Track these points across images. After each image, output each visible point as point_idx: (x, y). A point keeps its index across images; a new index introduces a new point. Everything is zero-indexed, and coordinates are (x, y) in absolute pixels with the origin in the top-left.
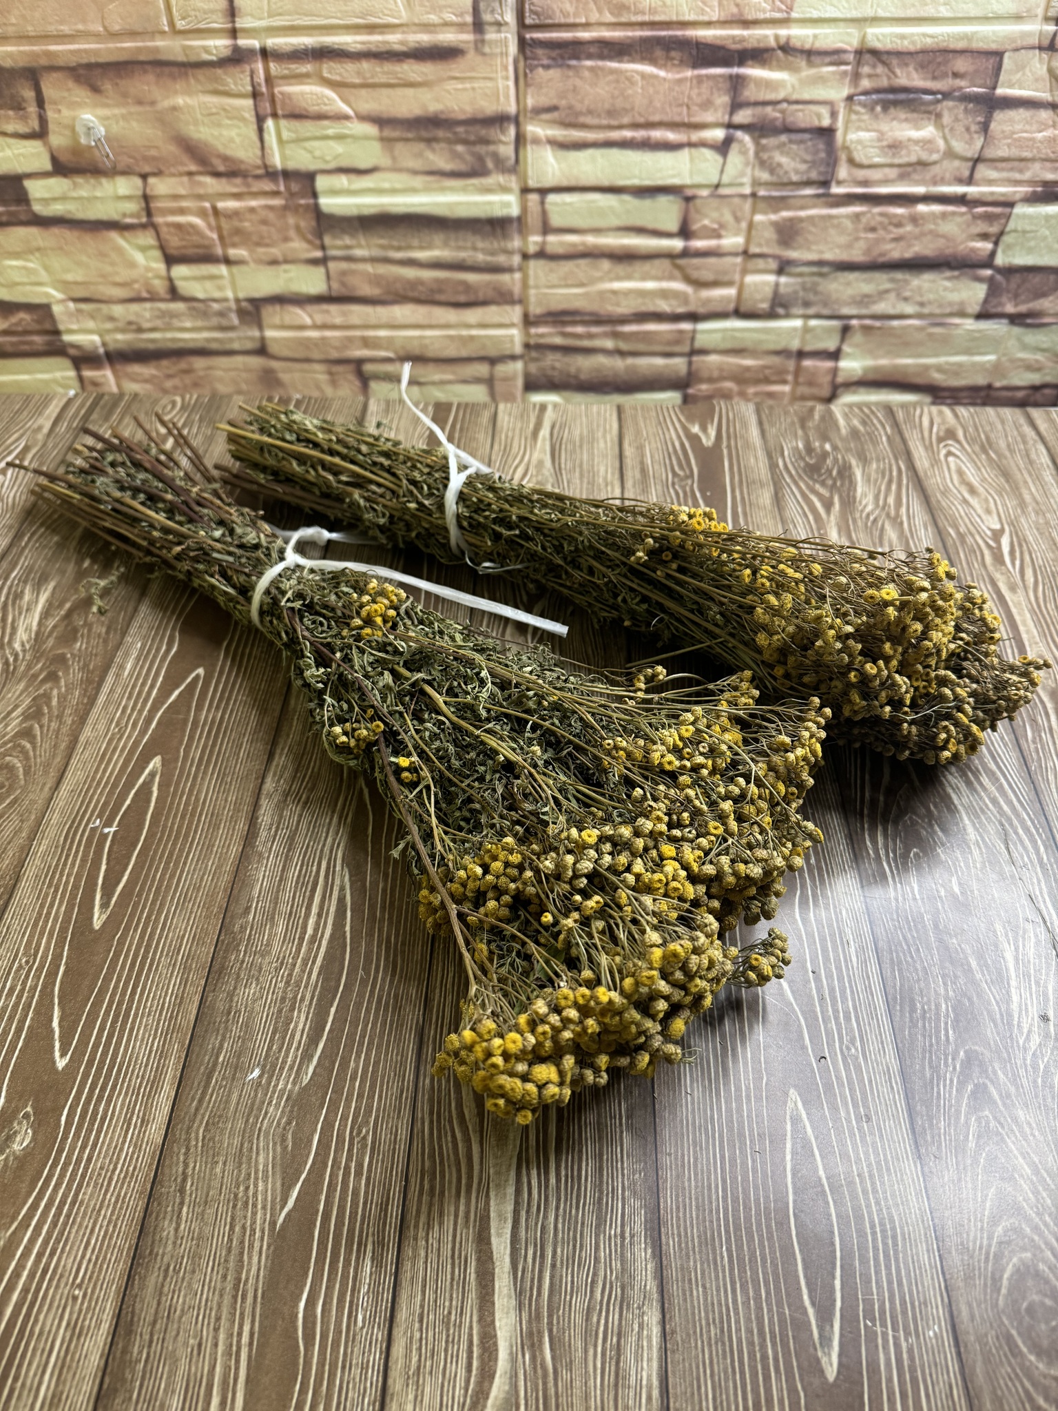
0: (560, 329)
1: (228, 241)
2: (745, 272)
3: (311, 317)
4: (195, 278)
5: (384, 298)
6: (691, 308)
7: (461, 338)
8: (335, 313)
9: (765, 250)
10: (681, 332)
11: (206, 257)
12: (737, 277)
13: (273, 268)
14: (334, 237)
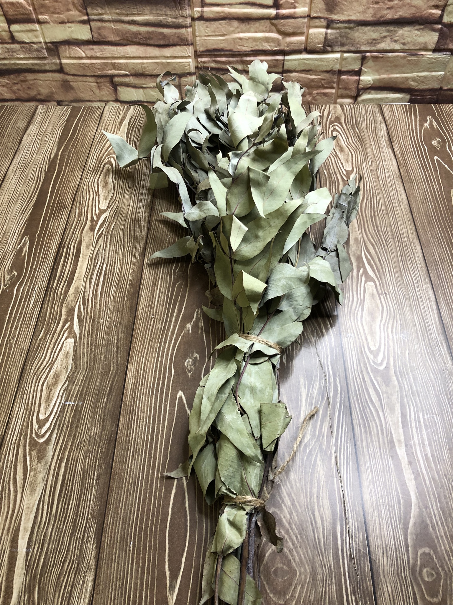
0: (213, 59)
1: (38, 11)
2: (309, 27)
3: (84, 52)
4: (22, 31)
5: (120, 42)
6: (282, 48)
7: (163, 63)
8: (97, 51)
9: (320, 15)
10: (277, 60)
11: (28, 20)
12: (305, 30)
13: (62, 25)
14: (93, 9)
